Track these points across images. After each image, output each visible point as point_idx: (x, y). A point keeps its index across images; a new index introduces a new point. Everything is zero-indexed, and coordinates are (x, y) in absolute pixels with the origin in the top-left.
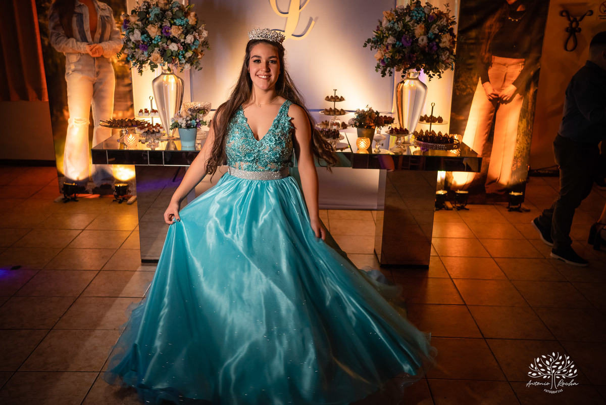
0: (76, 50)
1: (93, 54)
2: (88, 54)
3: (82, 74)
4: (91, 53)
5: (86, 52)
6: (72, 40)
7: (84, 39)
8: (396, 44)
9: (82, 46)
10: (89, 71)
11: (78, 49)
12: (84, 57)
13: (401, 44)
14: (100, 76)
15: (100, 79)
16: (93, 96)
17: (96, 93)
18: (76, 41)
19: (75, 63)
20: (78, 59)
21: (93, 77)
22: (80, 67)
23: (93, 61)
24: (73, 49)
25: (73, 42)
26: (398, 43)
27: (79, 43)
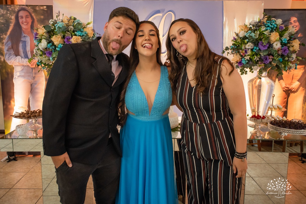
0: (21, 63)
1: (32, 65)
2: (28, 66)
3: (24, 78)
4: (30, 65)
5: (27, 65)
6: (18, 57)
7: (26, 57)
8: (253, 49)
9: (25, 61)
10: (29, 76)
11: (22, 63)
12: (26, 68)
13: (258, 48)
14: (36, 79)
15: (35, 81)
16: (31, 91)
17: (32, 90)
18: (21, 58)
19: (20, 71)
20: (22, 69)
21: (31, 80)
22: (23, 74)
23: (31, 70)
24: (19, 63)
25: (19, 58)
26: (255, 48)
27: (23, 59)
